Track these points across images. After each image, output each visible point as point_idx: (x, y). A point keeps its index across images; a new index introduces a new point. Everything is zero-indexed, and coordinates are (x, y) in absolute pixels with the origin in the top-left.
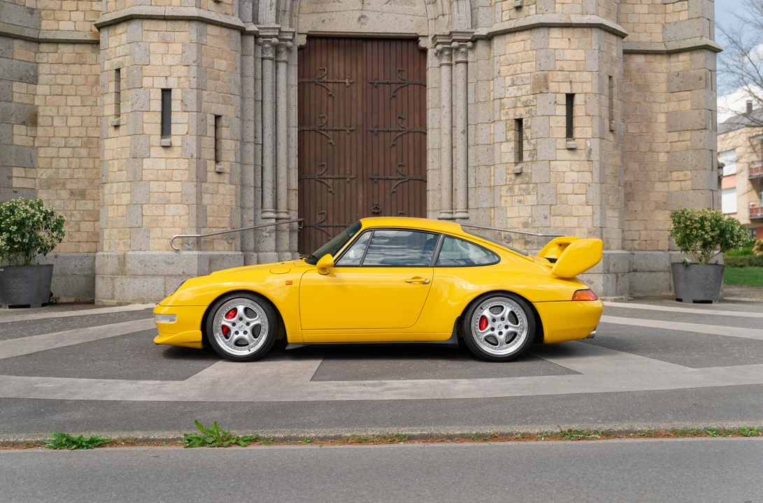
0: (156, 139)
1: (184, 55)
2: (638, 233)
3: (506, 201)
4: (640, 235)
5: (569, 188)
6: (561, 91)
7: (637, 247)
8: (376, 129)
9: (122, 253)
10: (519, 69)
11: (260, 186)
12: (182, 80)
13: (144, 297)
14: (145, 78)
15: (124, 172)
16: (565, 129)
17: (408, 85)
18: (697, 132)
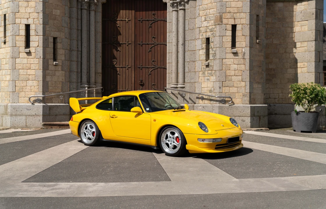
0: (22, 49)
1: (36, 8)
2: (278, 95)
3: (201, 79)
4: (279, 95)
5: (233, 73)
6: (229, 23)
7: (277, 102)
8: (141, 43)
9: (6, 104)
10: (208, 13)
11: (80, 71)
12: (35, 20)
13: (16, 126)
14: (16, 19)
15: (8, 65)
16: (231, 42)
17: (157, 21)
18: (310, 42)
